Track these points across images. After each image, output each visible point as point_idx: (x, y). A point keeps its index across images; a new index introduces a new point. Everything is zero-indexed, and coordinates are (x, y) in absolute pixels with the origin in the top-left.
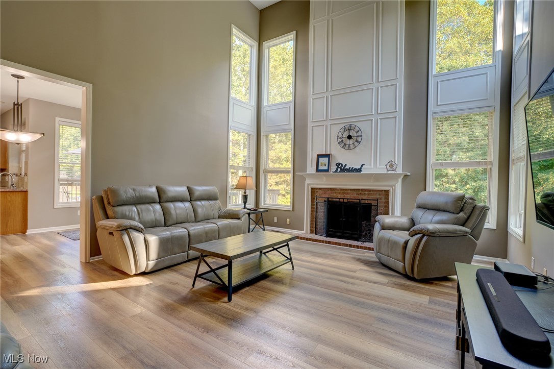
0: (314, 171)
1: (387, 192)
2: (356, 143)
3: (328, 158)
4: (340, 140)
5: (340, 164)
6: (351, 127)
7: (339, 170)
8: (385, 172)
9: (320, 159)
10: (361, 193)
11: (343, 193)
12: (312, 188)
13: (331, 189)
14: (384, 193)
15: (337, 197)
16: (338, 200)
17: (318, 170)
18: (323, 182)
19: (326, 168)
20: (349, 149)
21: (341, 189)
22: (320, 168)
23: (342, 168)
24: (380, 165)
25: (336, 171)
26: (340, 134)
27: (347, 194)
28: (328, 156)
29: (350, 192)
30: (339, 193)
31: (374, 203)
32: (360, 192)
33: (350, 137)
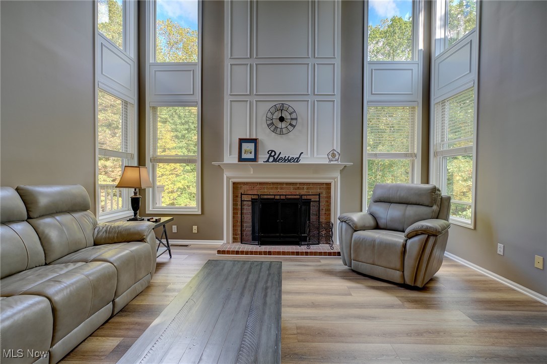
0: (236, 161)
1: (329, 185)
2: (289, 127)
3: (254, 144)
4: (269, 122)
5: (272, 151)
6: (283, 107)
7: (271, 159)
8: (326, 162)
9: (243, 144)
10: (298, 188)
11: (277, 188)
12: (234, 183)
13: (261, 184)
14: (325, 186)
15: (270, 193)
16: (273, 197)
17: (241, 159)
18: (249, 175)
19: (252, 156)
20: (281, 133)
21: (273, 183)
22: (244, 156)
23: (274, 157)
24: (317, 155)
25: (268, 161)
26: (269, 114)
27: (281, 188)
28: (254, 141)
29: (285, 186)
30: (272, 188)
31: (313, 198)
32: (298, 186)
33: (282, 119)
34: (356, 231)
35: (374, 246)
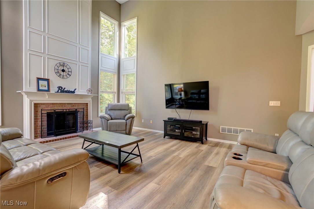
0: (35, 90)
1: (87, 104)
2: (67, 75)
3: (47, 82)
4: (56, 71)
5: (60, 87)
6: (64, 64)
7: (60, 91)
8: (86, 94)
9: (39, 81)
10: (73, 106)
11: (62, 106)
12: (35, 104)
13: (53, 104)
14: (85, 104)
15: (59, 109)
16: (62, 110)
17: (39, 90)
18: (45, 99)
19: (46, 88)
20: (63, 78)
21: (60, 104)
22: (41, 88)
23: (61, 90)
24: (81, 90)
25: (58, 92)
26: (56, 67)
27: (65, 106)
28: (48, 80)
29: (66, 105)
30: (59, 106)
31: (80, 110)
32: (73, 105)
33: (63, 71)
34: (108, 121)
35: (116, 125)
